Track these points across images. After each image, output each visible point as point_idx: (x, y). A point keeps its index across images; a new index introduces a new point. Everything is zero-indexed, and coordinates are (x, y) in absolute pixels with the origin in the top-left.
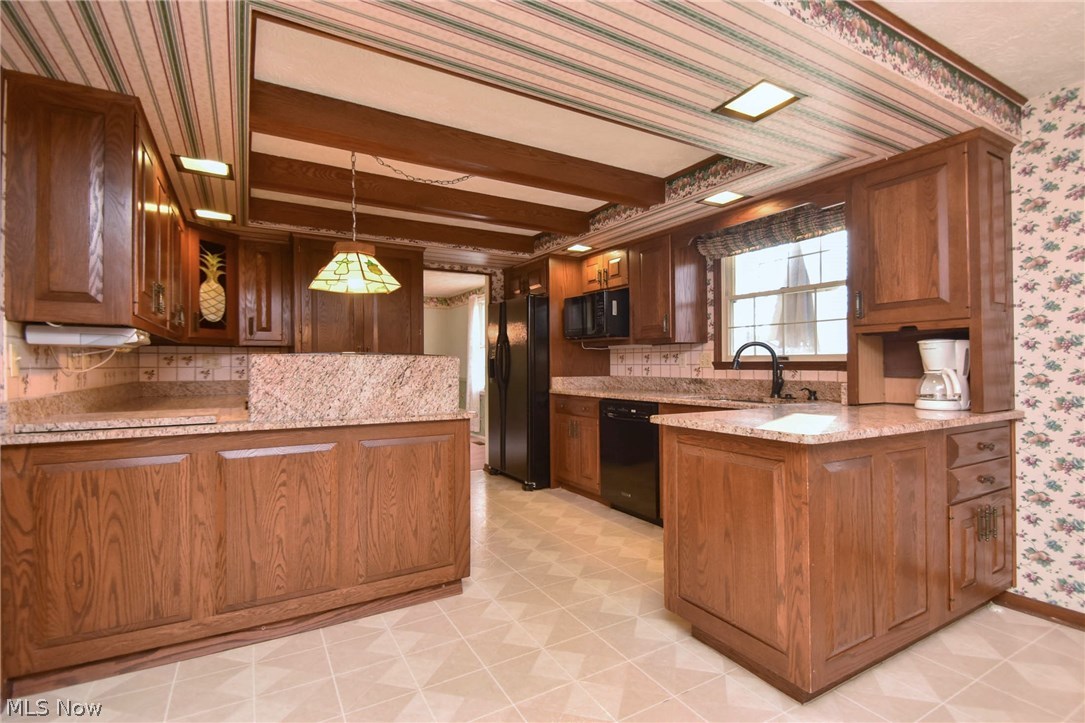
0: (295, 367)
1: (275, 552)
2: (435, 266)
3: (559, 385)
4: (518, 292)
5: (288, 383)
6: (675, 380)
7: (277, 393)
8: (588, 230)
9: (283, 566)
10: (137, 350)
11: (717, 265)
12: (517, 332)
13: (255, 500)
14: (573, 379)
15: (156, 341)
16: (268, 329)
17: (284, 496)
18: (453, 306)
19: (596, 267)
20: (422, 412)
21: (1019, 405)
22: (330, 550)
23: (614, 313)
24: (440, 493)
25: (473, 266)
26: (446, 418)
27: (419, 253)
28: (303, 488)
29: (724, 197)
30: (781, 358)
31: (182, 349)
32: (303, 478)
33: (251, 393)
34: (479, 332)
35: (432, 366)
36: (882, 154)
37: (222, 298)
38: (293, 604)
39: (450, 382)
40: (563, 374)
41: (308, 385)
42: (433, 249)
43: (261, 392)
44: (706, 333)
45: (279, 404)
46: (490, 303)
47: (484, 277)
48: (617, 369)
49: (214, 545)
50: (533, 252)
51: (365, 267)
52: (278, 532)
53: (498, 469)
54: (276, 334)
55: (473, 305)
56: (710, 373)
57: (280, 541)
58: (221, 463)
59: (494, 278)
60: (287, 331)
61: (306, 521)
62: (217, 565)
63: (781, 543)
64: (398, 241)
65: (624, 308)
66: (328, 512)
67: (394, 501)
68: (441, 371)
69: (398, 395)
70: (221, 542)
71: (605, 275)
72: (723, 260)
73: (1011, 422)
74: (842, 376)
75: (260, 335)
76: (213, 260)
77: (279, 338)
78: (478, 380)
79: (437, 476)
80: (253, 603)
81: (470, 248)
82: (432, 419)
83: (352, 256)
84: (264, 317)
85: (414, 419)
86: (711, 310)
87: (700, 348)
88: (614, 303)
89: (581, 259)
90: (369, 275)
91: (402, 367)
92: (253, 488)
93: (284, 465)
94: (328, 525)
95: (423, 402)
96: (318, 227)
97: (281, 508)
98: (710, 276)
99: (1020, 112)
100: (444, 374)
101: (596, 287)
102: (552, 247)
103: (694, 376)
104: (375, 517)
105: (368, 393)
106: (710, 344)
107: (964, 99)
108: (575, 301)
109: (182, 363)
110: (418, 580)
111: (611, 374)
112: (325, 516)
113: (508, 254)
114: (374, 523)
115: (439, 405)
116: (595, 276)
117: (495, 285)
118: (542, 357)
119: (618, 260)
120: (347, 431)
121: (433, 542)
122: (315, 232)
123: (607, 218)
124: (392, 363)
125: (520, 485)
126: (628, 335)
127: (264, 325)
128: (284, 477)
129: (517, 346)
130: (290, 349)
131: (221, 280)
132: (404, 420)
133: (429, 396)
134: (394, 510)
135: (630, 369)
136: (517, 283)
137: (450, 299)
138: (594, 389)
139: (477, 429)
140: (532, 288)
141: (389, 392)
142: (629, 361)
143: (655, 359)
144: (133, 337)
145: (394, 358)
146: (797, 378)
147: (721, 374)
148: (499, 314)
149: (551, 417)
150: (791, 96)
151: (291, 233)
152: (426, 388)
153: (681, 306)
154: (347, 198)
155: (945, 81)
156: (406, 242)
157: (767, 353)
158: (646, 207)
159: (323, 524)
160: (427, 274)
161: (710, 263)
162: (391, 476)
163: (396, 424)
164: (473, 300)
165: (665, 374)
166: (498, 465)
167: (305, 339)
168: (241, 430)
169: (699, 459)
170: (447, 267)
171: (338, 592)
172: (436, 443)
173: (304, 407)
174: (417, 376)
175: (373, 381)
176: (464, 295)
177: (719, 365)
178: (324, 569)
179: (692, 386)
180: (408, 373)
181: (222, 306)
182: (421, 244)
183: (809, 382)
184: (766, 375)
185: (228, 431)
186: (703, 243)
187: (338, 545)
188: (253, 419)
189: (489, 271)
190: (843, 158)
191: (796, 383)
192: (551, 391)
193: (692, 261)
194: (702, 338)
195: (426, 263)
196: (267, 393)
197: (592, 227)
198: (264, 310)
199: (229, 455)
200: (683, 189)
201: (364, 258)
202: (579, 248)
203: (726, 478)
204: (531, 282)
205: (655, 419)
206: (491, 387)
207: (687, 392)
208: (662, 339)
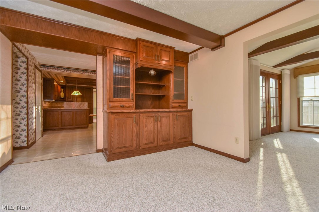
0: (69, 103)
1: (67, 121)
5: (68, 105)
10: (53, 102)
15: (55, 101)
16: (70, 99)
17: (68, 116)
24: (85, 117)
31: (58, 102)
32: (70, 114)
35: (84, 103)
37: (64, 95)
39: (86, 105)
41: (70, 105)
43: (65, 106)
45: (67, 107)
49: (61, 120)
52: (67, 119)
62: (61, 122)
64: (89, 86)
75: (69, 100)
76: (62, 89)
77: (72, 100)
79: (84, 115)
80: (64, 126)
83: (76, 92)
109: (58, 104)
115: (85, 108)
128: (68, 114)
131: (64, 92)
141: (79, 106)
144: (54, 100)
152: (83, 106)
154: (75, 84)
156: (90, 86)
160: (94, 89)
173: (70, 107)
180: (81, 104)
181: (64, 96)
182: (92, 86)
201: (77, 92)
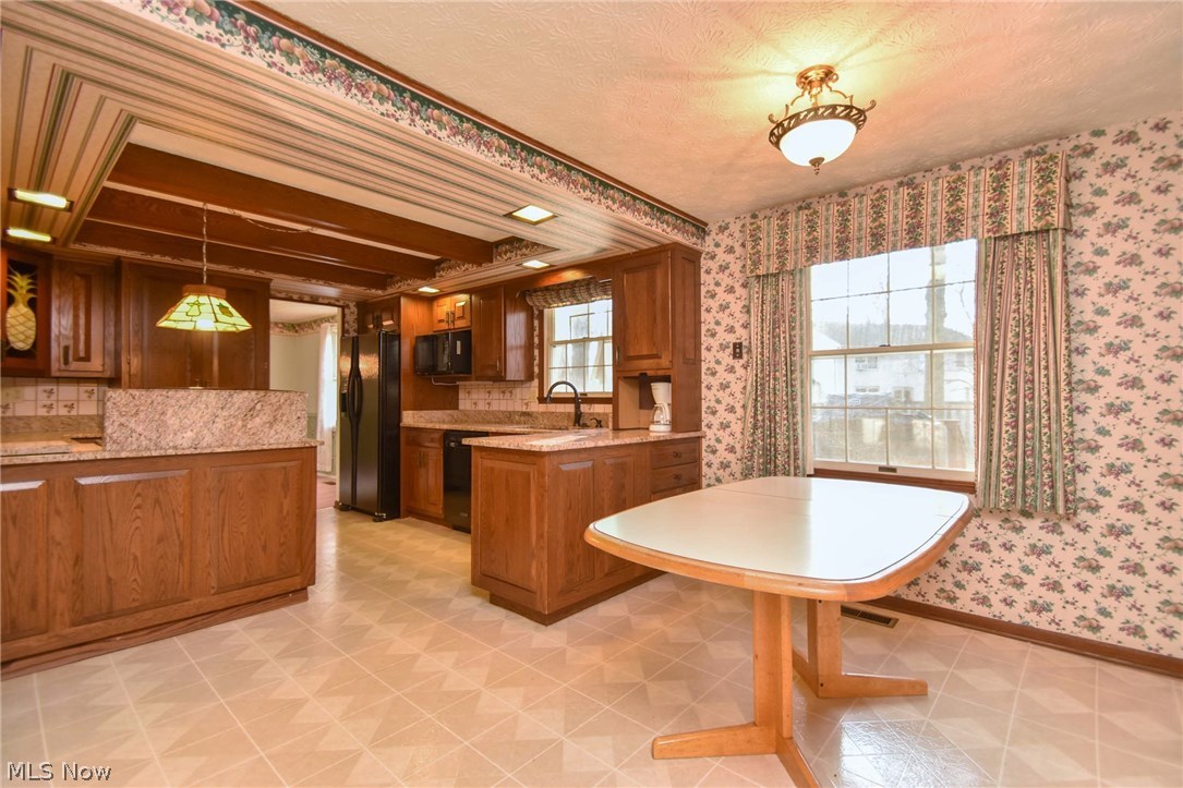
0: (149, 401)
1: (131, 567)
2: (283, 295)
3: (409, 418)
4: (371, 326)
5: (142, 415)
6: (509, 412)
7: (132, 425)
8: (435, 277)
9: (139, 580)
11: (541, 313)
12: (369, 365)
13: (111, 520)
14: (423, 413)
17: (138, 518)
18: (302, 333)
19: (445, 307)
20: (272, 441)
21: (704, 428)
22: (183, 565)
23: (459, 352)
24: (288, 512)
25: (324, 297)
26: (294, 446)
27: (266, 284)
28: (157, 509)
29: (535, 264)
30: (582, 394)
32: (157, 501)
33: (106, 424)
34: (331, 364)
35: (282, 401)
36: (628, 250)
37: (32, 323)
38: (148, 614)
39: (299, 415)
40: (415, 408)
41: (162, 417)
42: (280, 281)
43: (116, 424)
44: (533, 372)
45: (134, 435)
46: (343, 335)
47: (336, 309)
48: (465, 403)
49: (72, 563)
50: (386, 289)
51: (217, 310)
52: (133, 550)
53: (350, 506)
54: (96, 364)
55: (325, 334)
56: (536, 407)
57: (136, 558)
58: (78, 487)
59: (347, 311)
60: (109, 362)
61: (161, 540)
62: (73, 582)
63: (534, 519)
64: (242, 271)
65: (467, 348)
66: (181, 532)
67: (245, 520)
68: (291, 405)
69: (249, 426)
70: (78, 560)
71: (452, 316)
72: (546, 311)
73: (699, 438)
74: (608, 408)
75: (74, 365)
76: (22, 282)
77: (100, 369)
78: (329, 415)
79: (286, 497)
80: (109, 615)
81: (321, 282)
82: (281, 447)
83: (204, 299)
84: (82, 346)
85: (265, 447)
86: (536, 352)
87: (528, 385)
88: (459, 343)
89: (430, 300)
90: (221, 317)
91: (252, 400)
92: (109, 510)
93: (139, 490)
94: (181, 544)
95: (273, 432)
96: (151, 253)
97: (137, 528)
98: (536, 323)
99: (704, 231)
100: (293, 408)
101: (444, 326)
102: (404, 287)
103: (524, 410)
104: (226, 535)
105: (220, 424)
106: (536, 382)
107: (660, 225)
108: (426, 338)
110: (268, 589)
111: (460, 407)
112: (179, 535)
113: (360, 289)
114: (226, 542)
115: (288, 435)
116: (444, 317)
117: (348, 318)
118: (392, 391)
119: (463, 304)
120: (199, 458)
121: (281, 555)
122: (148, 257)
123: (450, 268)
124: (242, 398)
125: (371, 517)
126: (470, 373)
127: (82, 354)
128: (139, 500)
129: (370, 380)
130: (114, 381)
131: (32, 304)
132: (255, 448)
133: (279, 427)
134: (244, 529)
135: (475, 404)
136: (370, 317)
137: (299, 325)
138: (444, 422)
139: (329, 469)
140: (385, 323)
141: (240, 423)
142: (474, 396)
143: (496, 395)
145: (246, 393)
146: (592, 411)
147: (542, 408)
148: (352, 346)
149: (402, 450)
150: (550, 214)
151: (119, 257)
152: (275, 419)
153: (512, 348)
155: (646, 214)
156: (251, 272)
157: (570, 390)
158: (480, 265)
159: (177, 542)
160: (271, 301)
161: (536, 312)
162: (241, 498)
163: (247, 451)
164: (326, 328)
165: (503, 408)
166: (349, 502)
167: (133, 371)
168: (99, 457)
169: (492, 468)
170: (295, 297)
171: (191, 603)
172: (285, 468)
173: (158, 438)
174: (267, 409)
175: (225, 413)
176: (315, 322)
177: (542, 400)
178: (178, 582)
179: (523, 418)
180: (258, 407)
181: (32, 333)
182: (268, 275)
183: (598, 414)
184: (570, 408)
185: (86, 458)
186: (530, 295)
187: (191, 561)
188: (108, 447)
189: (341, 303)
190: (605, 250)
191: (591, 414)
192: (401, 425)
193: (522, 310)
194: (530, 377)
195: (272, 293)
196: (122, 424)
197: (437, 274)
198: (82, 337)
199: (83, 481)
200: (506, 253)
201: (216, 301)
202: (426, 290)
203: (507, 480)
204: (384, 317)
205: (466, 441)
206: (342, 422)
207: (518, 423)
208: (498, 377)
